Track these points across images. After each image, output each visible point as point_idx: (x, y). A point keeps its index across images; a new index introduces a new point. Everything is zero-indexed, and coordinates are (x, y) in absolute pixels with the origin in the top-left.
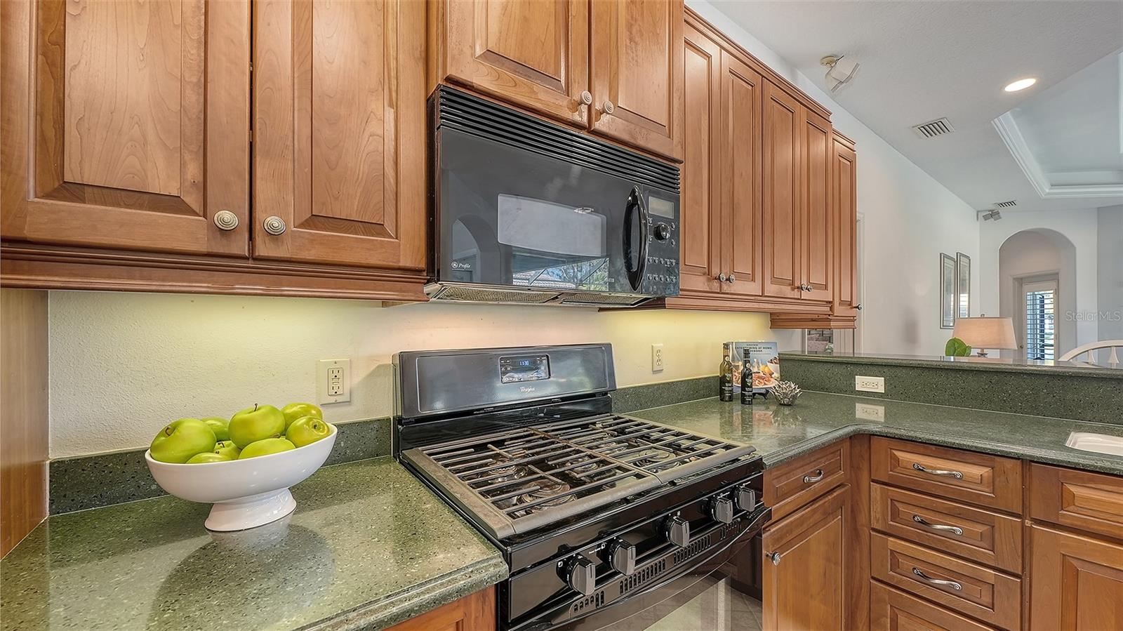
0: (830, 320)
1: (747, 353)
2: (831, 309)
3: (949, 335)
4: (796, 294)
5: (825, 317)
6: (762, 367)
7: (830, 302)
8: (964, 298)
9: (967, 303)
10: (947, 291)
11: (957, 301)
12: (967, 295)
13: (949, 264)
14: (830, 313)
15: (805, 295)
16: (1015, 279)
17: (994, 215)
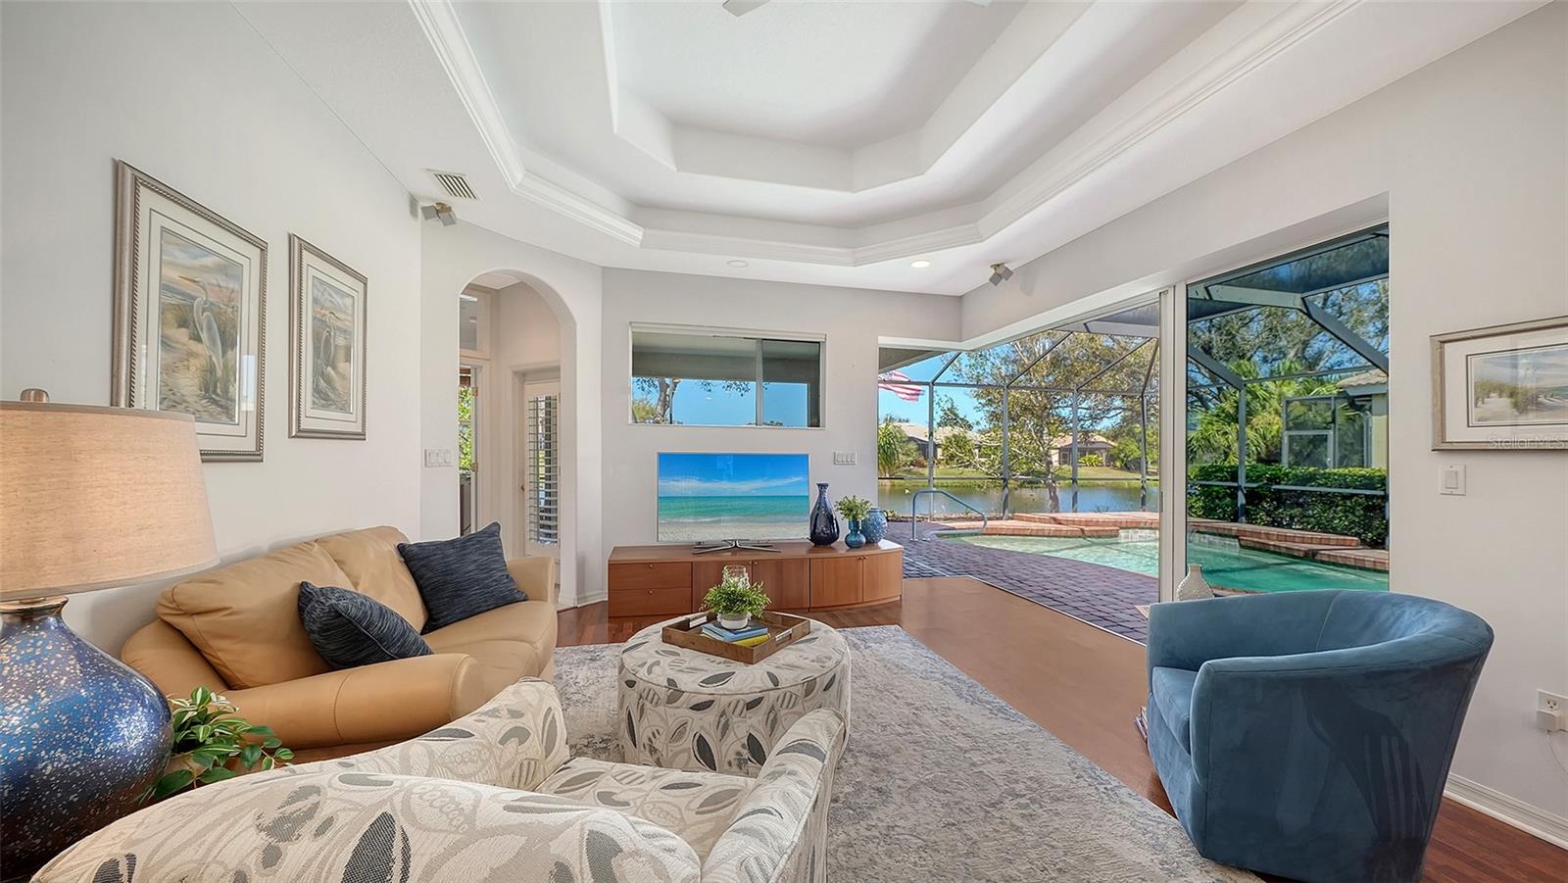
16: (515, 373)
17: (440, 210)
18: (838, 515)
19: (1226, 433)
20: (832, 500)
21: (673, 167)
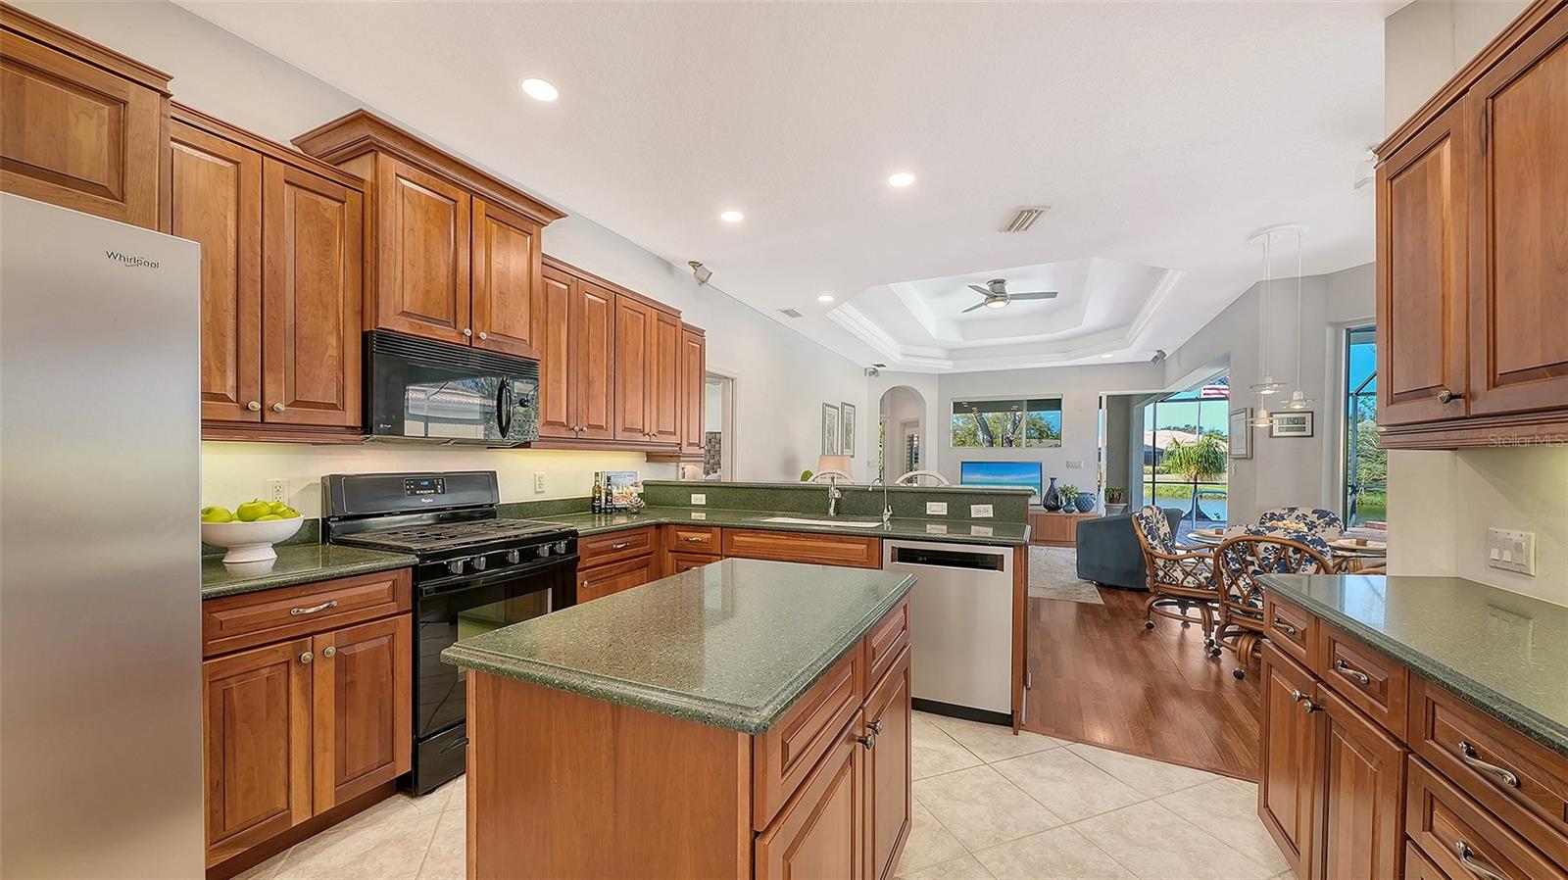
1: (609, 479)
4: (647, 438)
6: (625, 489)
7: (678, 444)
13: (834, 412)
15: (654, 439)
16: (901, 424)
17: (875, 372)
18: (1059, 494)
20: (1058, 485)
21: (961, 340)
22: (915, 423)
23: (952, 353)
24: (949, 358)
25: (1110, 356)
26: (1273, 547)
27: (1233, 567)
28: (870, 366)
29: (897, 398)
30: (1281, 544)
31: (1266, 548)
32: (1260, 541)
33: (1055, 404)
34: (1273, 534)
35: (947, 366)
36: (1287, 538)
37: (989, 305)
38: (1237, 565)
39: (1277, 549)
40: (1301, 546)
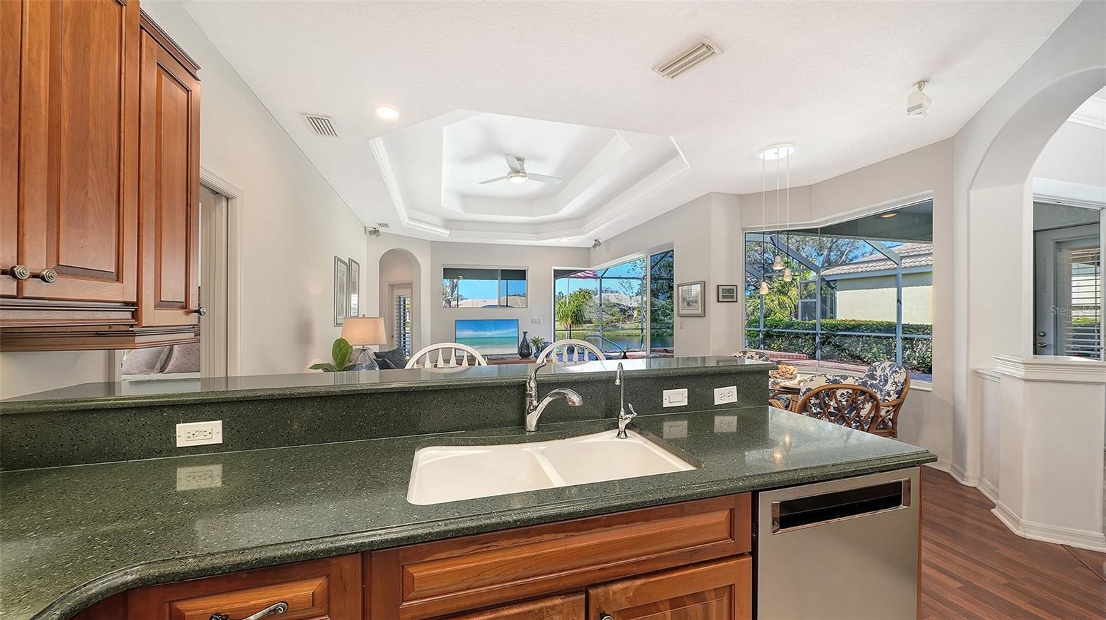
0: (133, 334)
2: (136, 315)
3: (338, 333)
5: (123, 328)
7: (133, 304)
8: (354, 298)
9: (357, 303)
10: (340, 291)
11: (349, 300)
12: (357, 295)
13: (342, 267)
14: (133, 322)
16: (389, 285)
17: (375, 232)
18: (531, 345)
19: (772, 301)
21: (462, 212)
22: (409, 285)
23: (449, 223)
24: (446, 227)
25: (567, 240)
26: (847, 392)
27: (815, 411)
28: (372, 225)
29: (393, 259)
30: (854, 390)
31: (843, 394)
32: (837, 389)
33: (521, 275)
34: (846, 382)
35: (444, 234)
36: (857, 384)
37: (511, 179)
38: (818, 410)
39: (850, 394)
40: (865, 389)
